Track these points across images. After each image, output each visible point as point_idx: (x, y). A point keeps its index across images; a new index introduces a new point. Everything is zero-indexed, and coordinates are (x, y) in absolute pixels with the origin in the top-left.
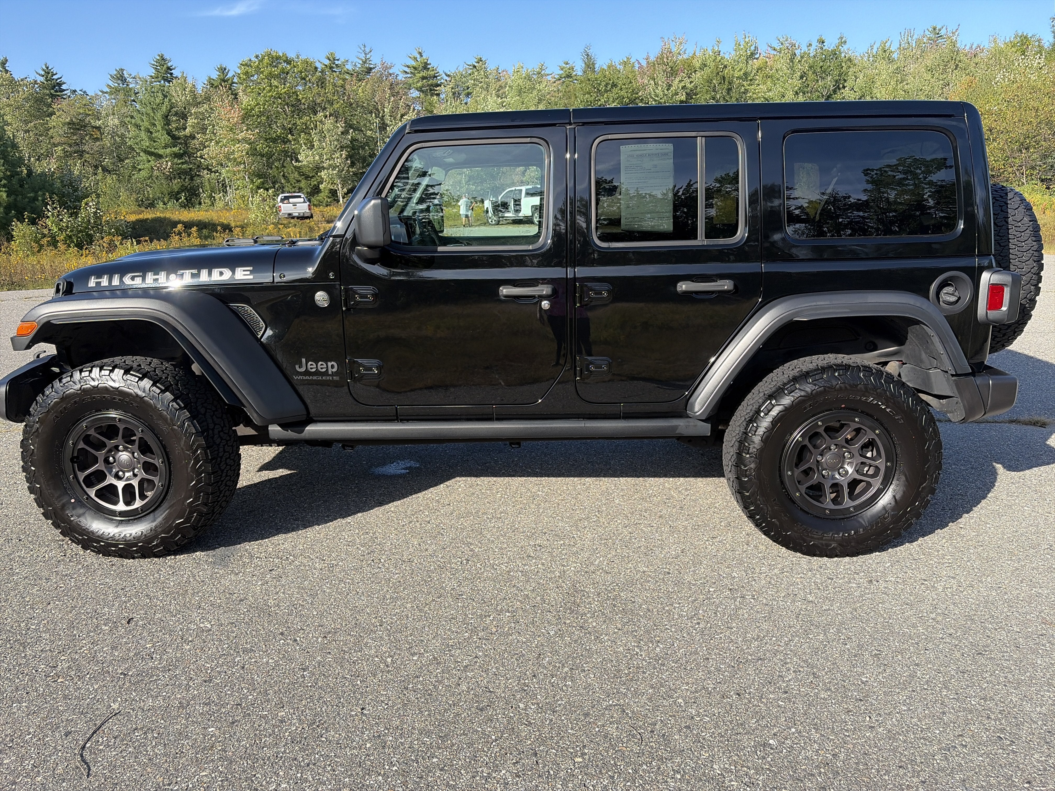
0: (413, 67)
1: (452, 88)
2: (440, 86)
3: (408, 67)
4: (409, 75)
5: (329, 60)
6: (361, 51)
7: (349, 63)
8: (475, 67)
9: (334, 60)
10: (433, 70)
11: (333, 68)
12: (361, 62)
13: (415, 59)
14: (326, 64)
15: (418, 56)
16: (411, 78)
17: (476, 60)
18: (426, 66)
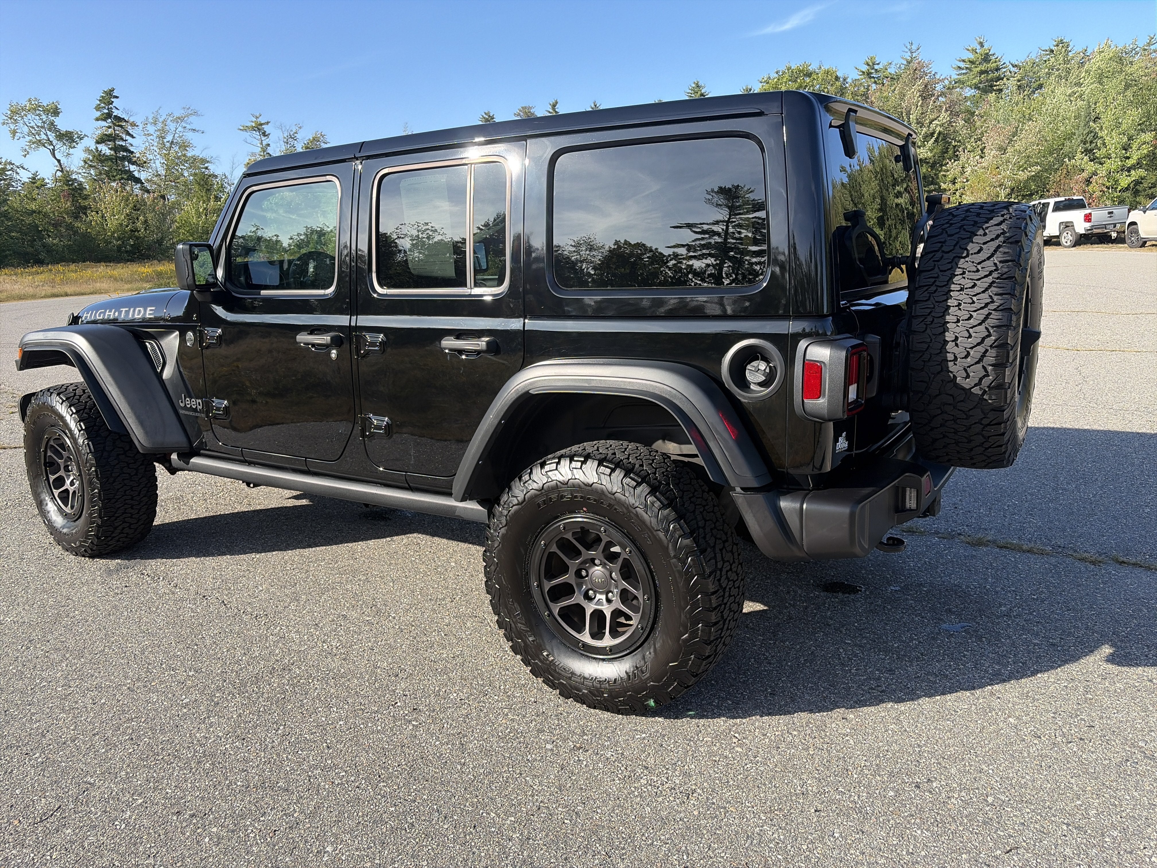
0: (970, 61)
1: (1019, 81)
2: (1002, 79)
3: (964, 61)
4: (964, 71)
5: (868, 65)
6: (907, 50)
7: (893, 66)
8: (1052, 51)
9: (874, 64)
10: (996, 62)
11: (871, 73)
12: (905, 63)
13: (974, 51)
14: (864, 70)
15: (979, 47)
16: (966, 74)
17: (1055, 43)
18: (986, 58)
